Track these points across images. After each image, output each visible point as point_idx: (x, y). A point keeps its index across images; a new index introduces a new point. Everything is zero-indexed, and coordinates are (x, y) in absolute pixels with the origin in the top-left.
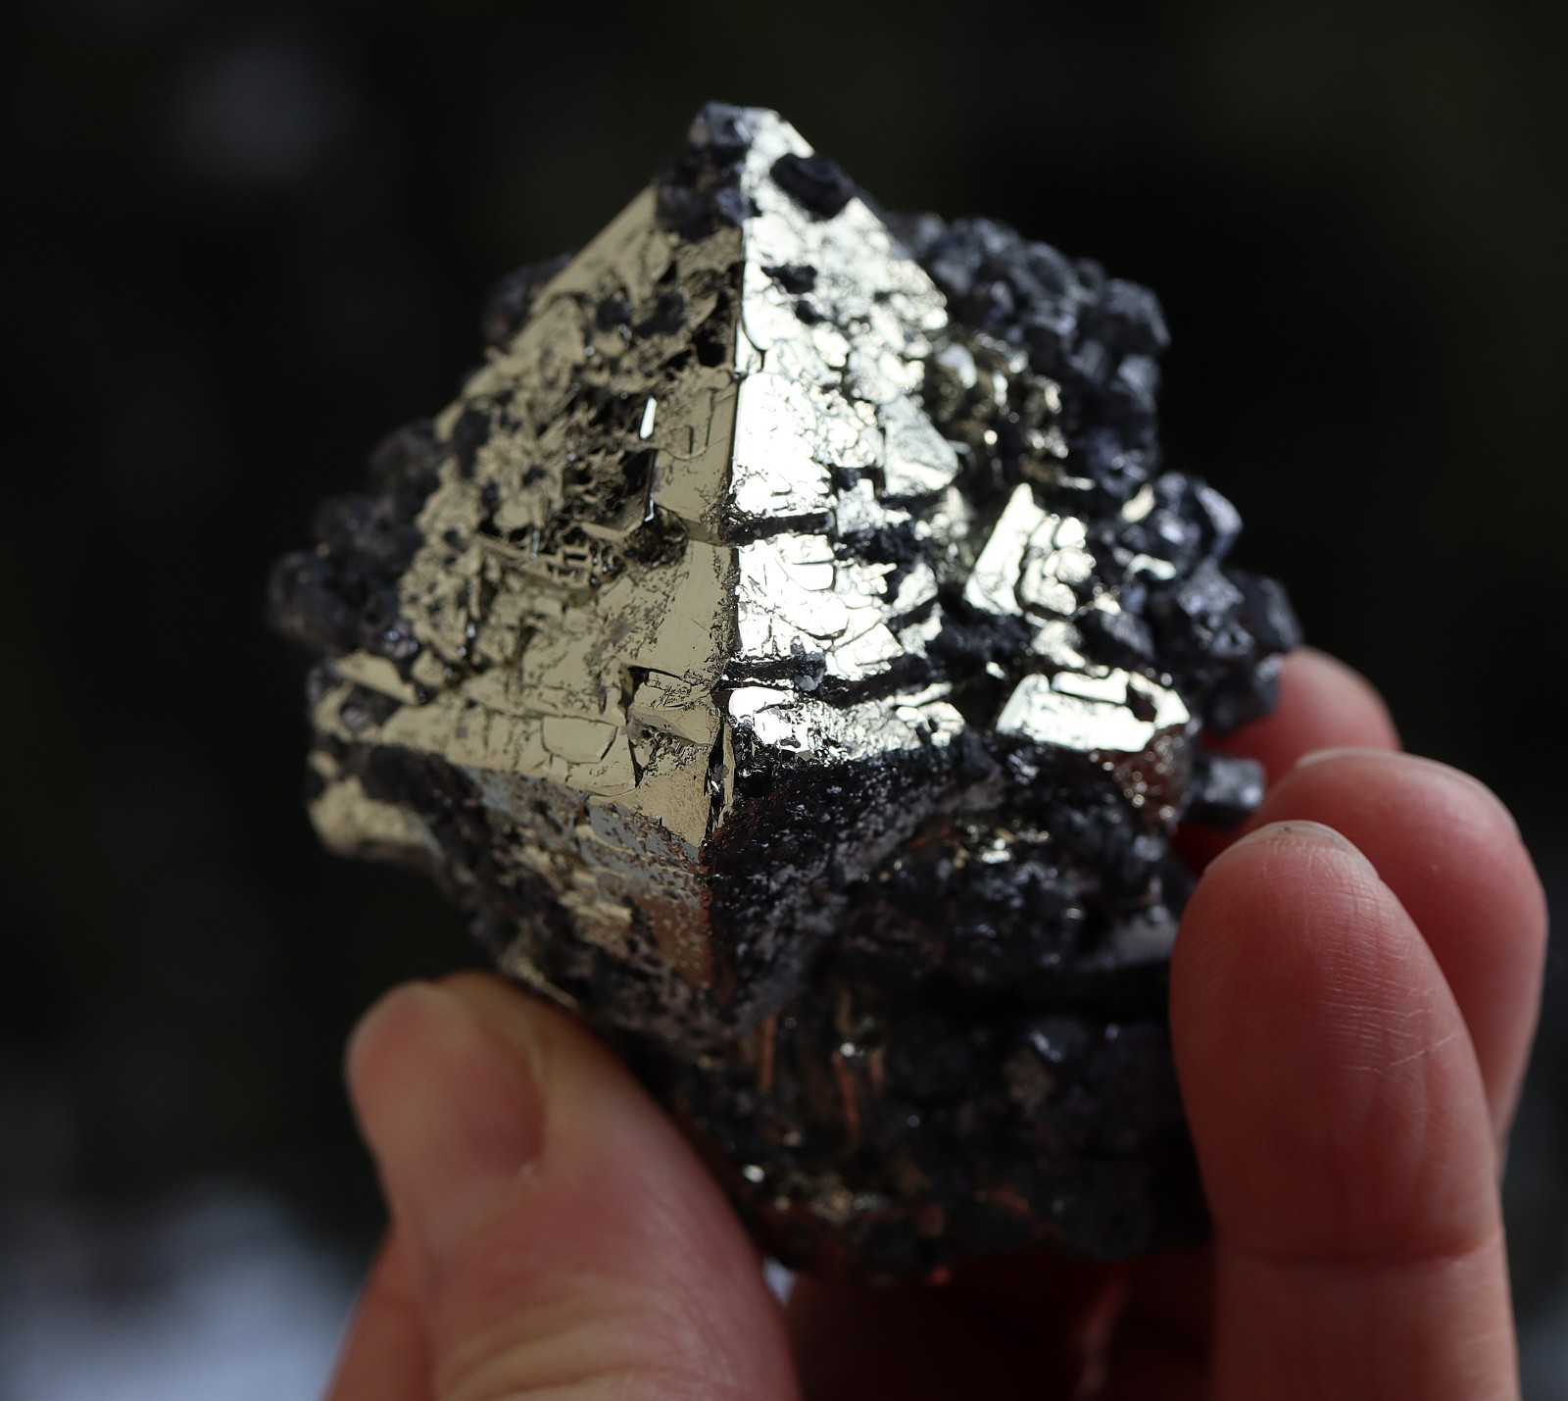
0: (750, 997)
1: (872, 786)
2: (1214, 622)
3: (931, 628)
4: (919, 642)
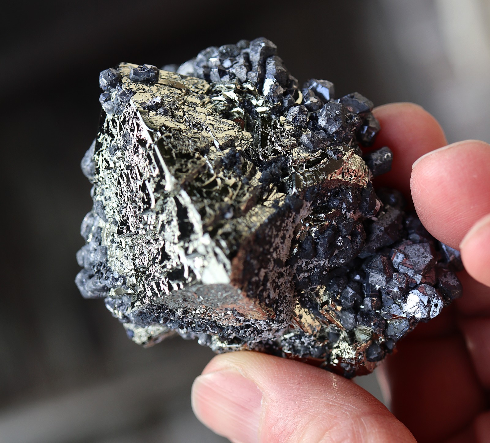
3: (259, 175)
4: (257, 181)
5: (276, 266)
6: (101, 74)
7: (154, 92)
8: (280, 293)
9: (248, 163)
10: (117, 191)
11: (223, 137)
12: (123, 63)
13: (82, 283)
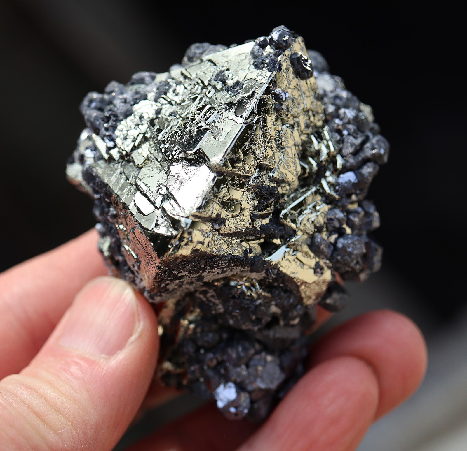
0: (161, 296)
1: (222, 263)
2: (353, 256)
3: (266, 221)
4: (260, 224)
5: (196, 279)
6: (282, 27)
7: (290, 86)
8: (176, 289)
9: (271, 207)
10: (186, 100)
11: (282, 174)
12: (302, 38)
13: (91, 101)
